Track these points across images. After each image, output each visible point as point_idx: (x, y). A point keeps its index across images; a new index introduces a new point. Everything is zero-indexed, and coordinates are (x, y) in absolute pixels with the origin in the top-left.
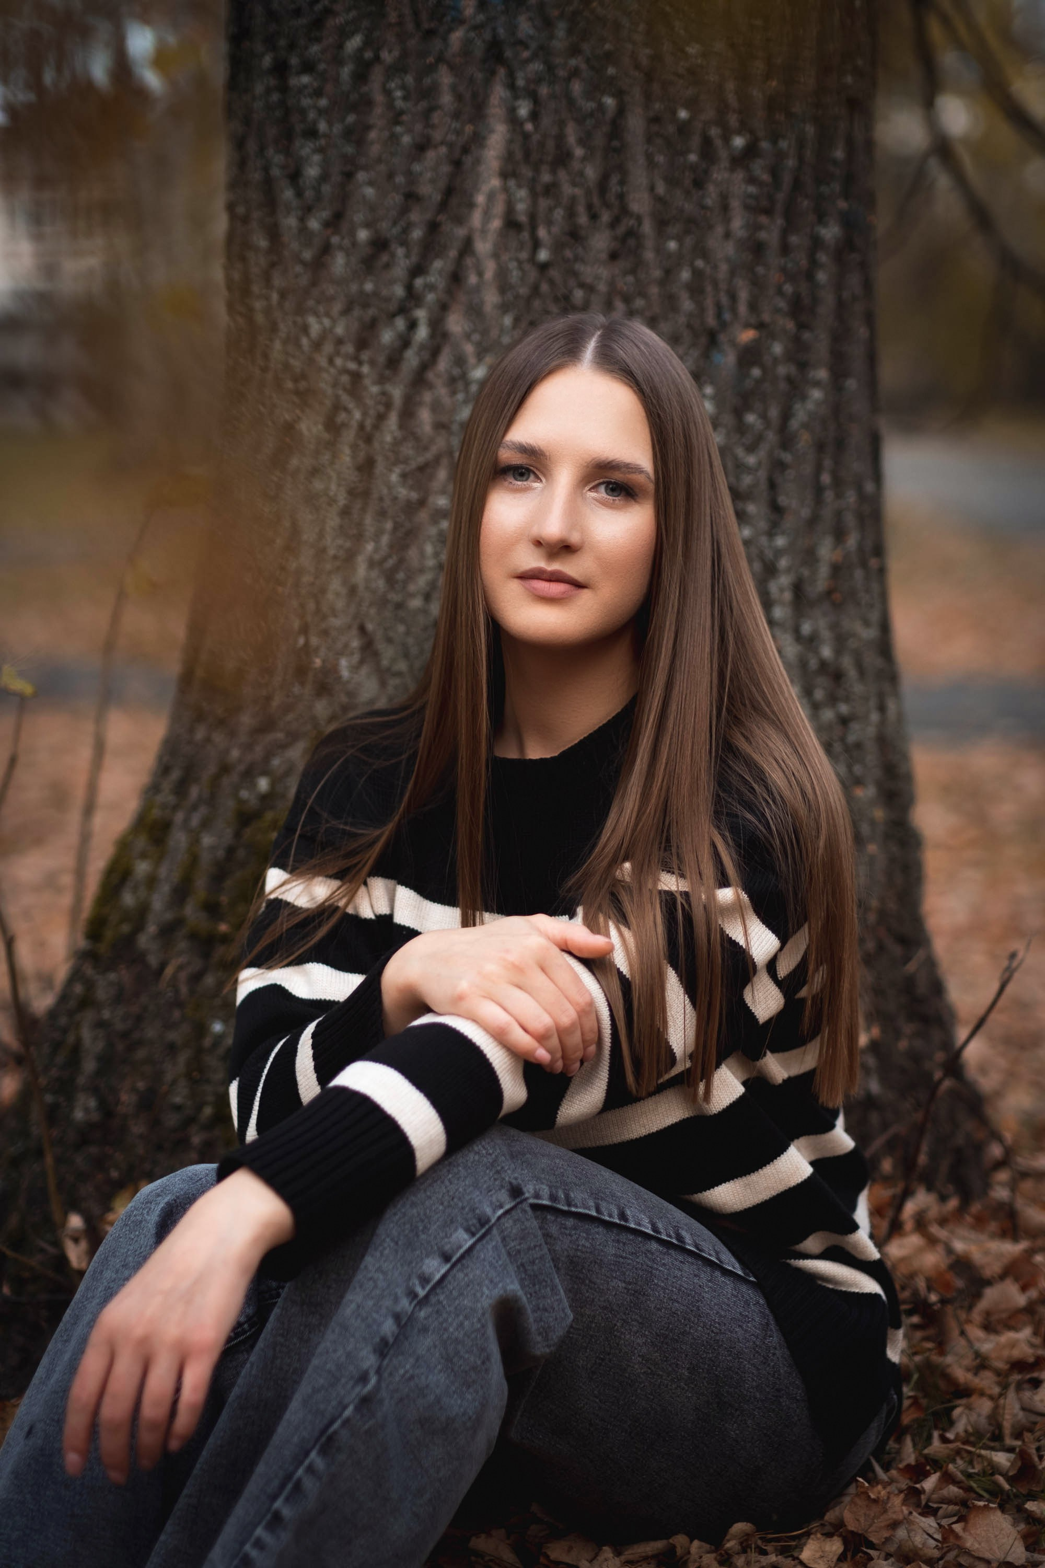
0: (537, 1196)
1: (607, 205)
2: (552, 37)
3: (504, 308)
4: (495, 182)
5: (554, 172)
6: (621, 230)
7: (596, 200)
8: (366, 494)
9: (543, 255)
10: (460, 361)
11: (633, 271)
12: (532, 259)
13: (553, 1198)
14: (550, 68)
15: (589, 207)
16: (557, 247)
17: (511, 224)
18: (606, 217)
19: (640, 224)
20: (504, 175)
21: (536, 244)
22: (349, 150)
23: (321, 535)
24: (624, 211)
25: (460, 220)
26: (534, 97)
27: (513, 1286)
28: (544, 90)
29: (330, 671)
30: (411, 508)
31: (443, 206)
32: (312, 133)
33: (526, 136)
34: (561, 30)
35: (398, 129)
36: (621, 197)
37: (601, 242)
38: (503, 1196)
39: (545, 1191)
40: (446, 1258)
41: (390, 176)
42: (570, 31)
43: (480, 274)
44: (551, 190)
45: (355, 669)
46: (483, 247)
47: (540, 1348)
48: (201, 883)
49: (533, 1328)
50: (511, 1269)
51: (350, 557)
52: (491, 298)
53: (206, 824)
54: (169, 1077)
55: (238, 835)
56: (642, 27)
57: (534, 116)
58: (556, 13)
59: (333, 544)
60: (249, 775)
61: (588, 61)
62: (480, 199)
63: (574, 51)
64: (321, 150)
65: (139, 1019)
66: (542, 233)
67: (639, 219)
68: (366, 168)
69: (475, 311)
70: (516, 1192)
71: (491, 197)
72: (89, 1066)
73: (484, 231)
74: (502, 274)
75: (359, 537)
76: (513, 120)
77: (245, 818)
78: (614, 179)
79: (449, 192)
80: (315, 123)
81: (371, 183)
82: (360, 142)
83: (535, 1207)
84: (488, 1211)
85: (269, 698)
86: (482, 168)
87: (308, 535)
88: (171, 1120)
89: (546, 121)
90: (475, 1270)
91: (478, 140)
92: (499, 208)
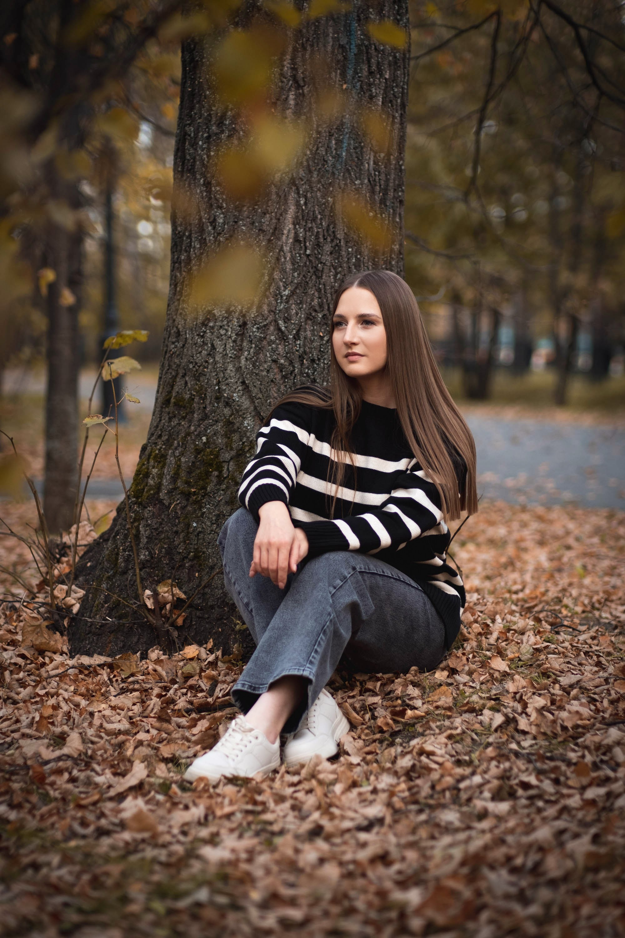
0: (361, 569)
1: (329, 235)
2: (312, 177)
3: (294, 270)
4: (291, 226)
5: (311, 223)
6: (334, 244)
7: (326, 234)
8: (243, 335)
9: (308, 252)
10: (278, 288)
11: (338, 258)
12: (305, 253)
13: (365, 569)
14: (311, 188)
15: (324, 236)
16: (313, 249)
17: (297, 240)
18: (329, 240)
19: (340, 242)
20: (295, 225)
21: (306, 248)
22: (236, 213)
23: (225, 349)
24: (335, 237)
25: (279, 239)
26: (306, 197)
27: (355, 597)
28: (309, 195)
29: (230, 398)
30: (261, 340)
31: (273, 234)
32: (221, 207)
33: (303, 210)
34: (315, 174)
35: (256, 207)
36: (334, 232)
37: (327, 248)
38: (350, 570)
39: (363, 567)
40: (335, 588)
41: (253, 223)
42: (318, 175)
43: (285, 258)
44: (310, 229)
45: (240, 397)
46: (286, 249)
47: (364, 617)
48: (183, 474)
49: (363, 611)
50: (355, 592)
51: (237, 357)
52: (289, 266)
53: (182, 454)
54: (176, 543)
55: (196, 457)
56: (342, 174)
57: (306, 204)
58: (314, 169)
59: (230, 353)
60: (199, 436)
61: (323, 185)
62: (285, 232)
63: (319, 182)
64: (223, 213)
65: (161, 524)
66: (308, 244)
67: (340, 240)
68: (242, 220)
69: (283, 271)
70: (354, 569)
71: (289, 231)
72: (144, 540)
73: (287, 243)
74: (293, 258)
75: (241, 350)
76: (298, 204)
77: (198, 451)
78: (331, 226)
79: (275, 229)
80: (222, 204)
81: (244, 225)
82: (240, 211)
83: (360, 572)
84: (346, 574)
85: (205, 408)
86: (286, 221)
87: (220, 349)
88: (177, 558)
89: (309, 206)
90: (342, 592)
91: (286, 211)
92: (292, 235)
